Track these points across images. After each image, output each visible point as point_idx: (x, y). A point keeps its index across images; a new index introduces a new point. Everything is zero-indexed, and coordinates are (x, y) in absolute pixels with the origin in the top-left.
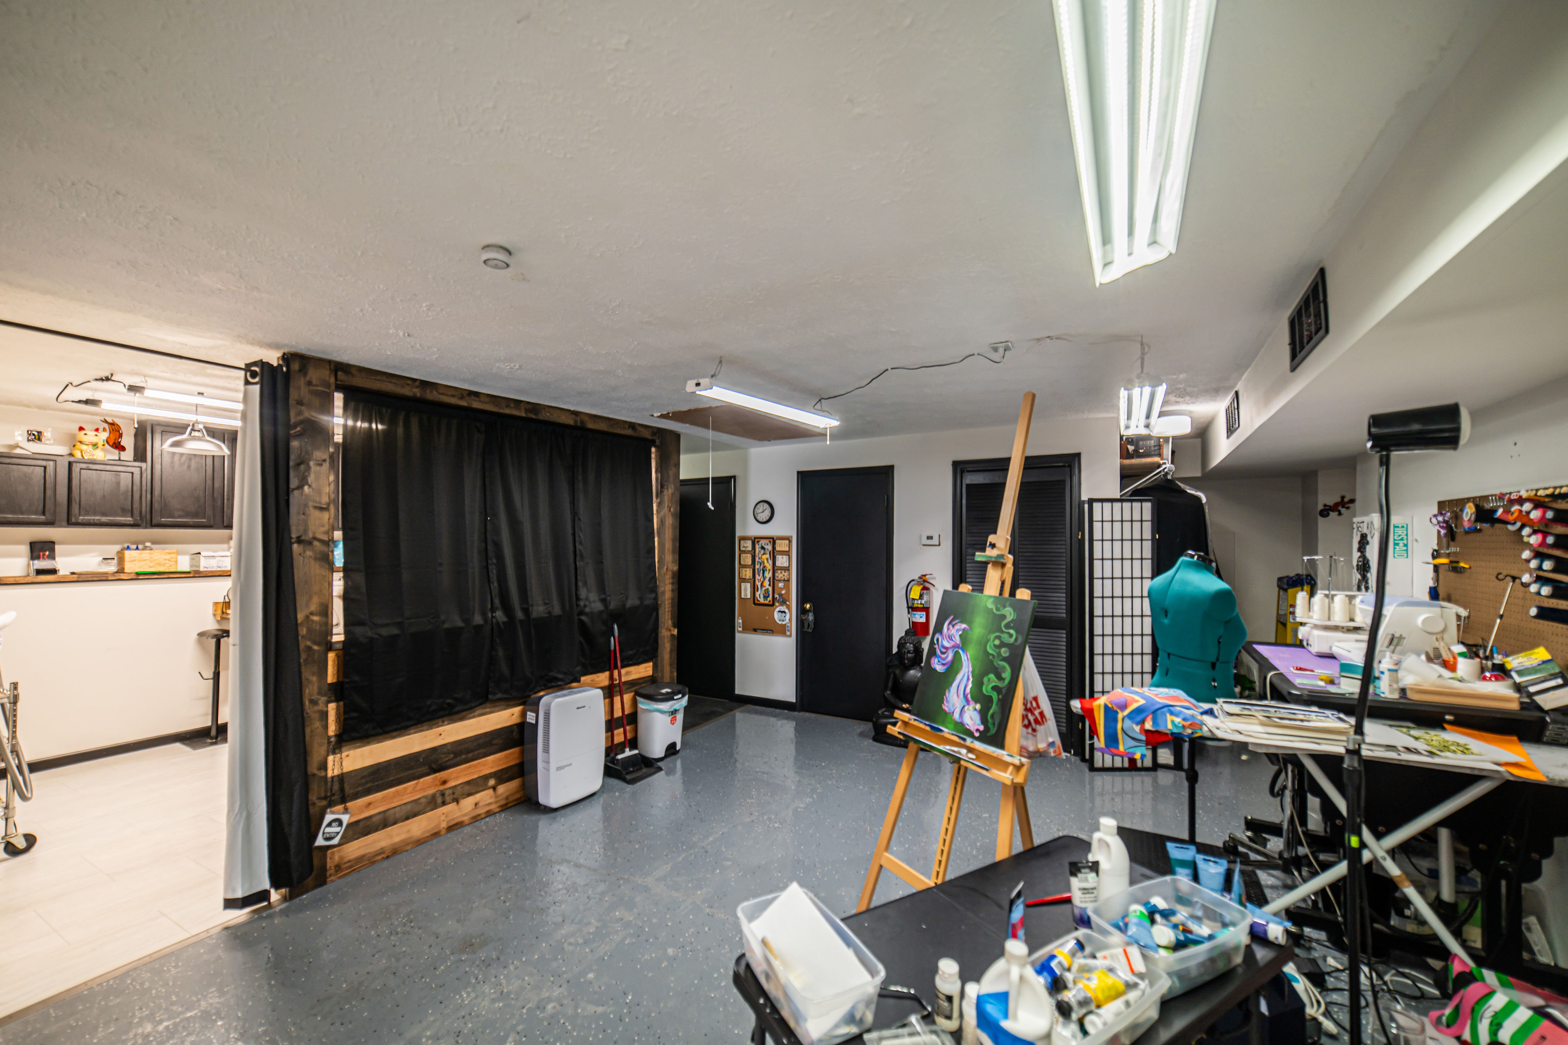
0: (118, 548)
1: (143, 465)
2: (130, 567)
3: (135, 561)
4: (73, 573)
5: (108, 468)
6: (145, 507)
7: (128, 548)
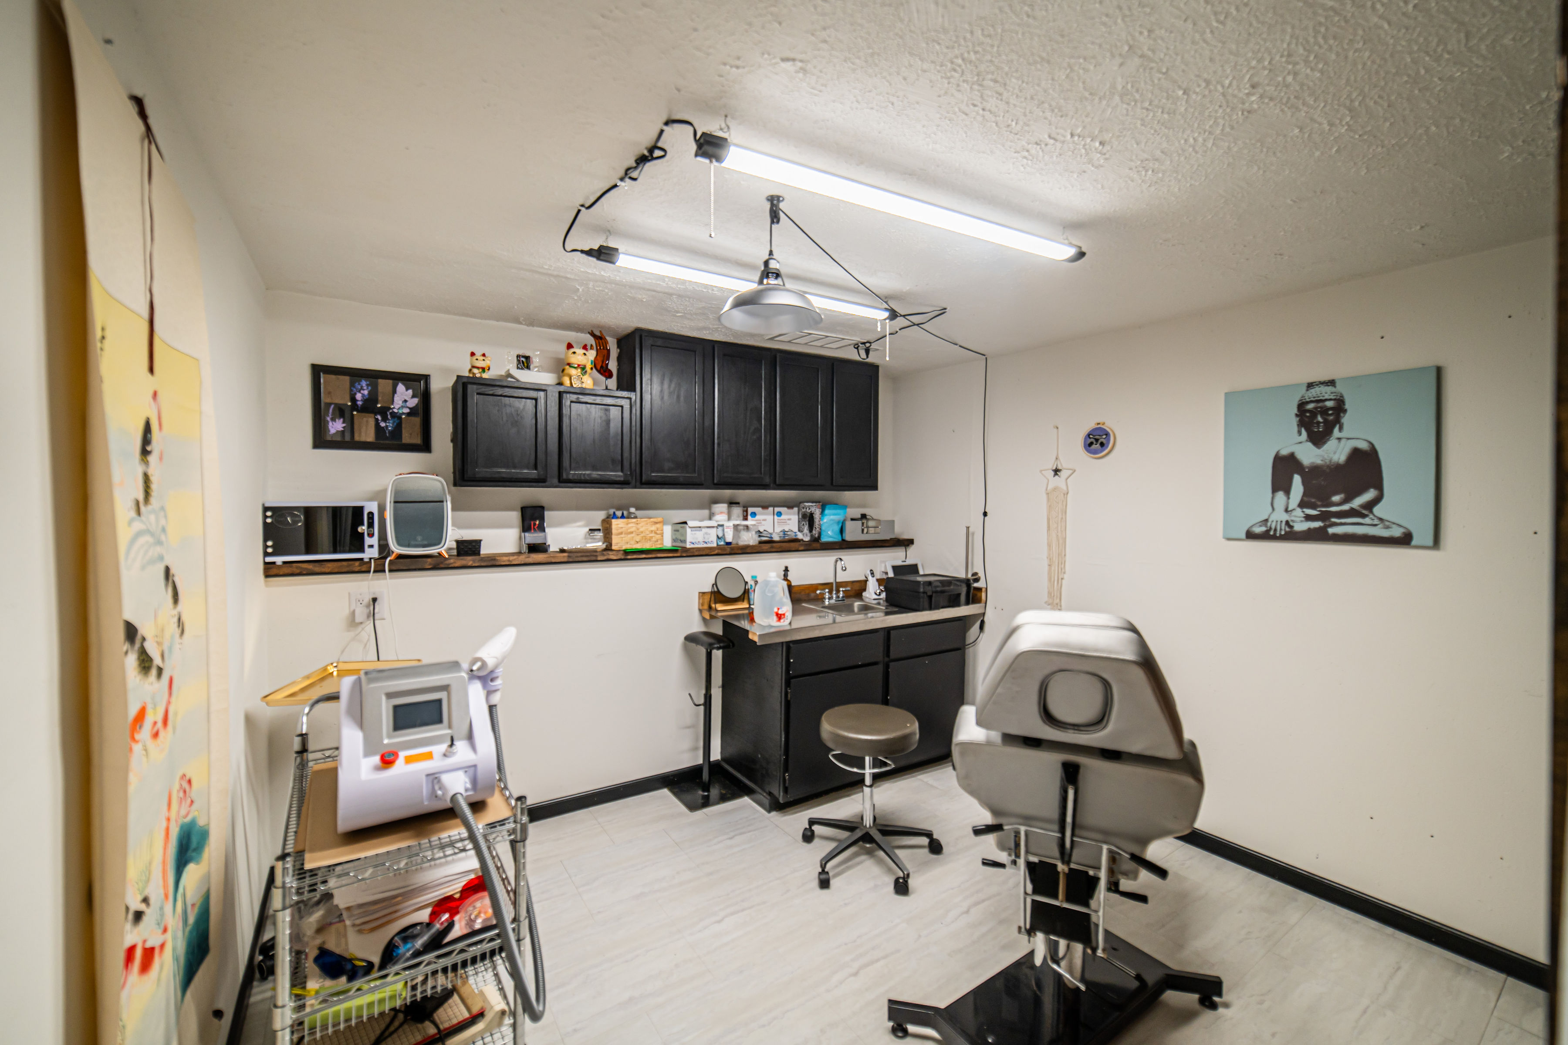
0: (601, 515)
1: (632, 395)
2: (619, 543)
3: (621, 533)
4: (562, 551)
5: (598, 400)
6: (635, 458)
7: (614, 516)
